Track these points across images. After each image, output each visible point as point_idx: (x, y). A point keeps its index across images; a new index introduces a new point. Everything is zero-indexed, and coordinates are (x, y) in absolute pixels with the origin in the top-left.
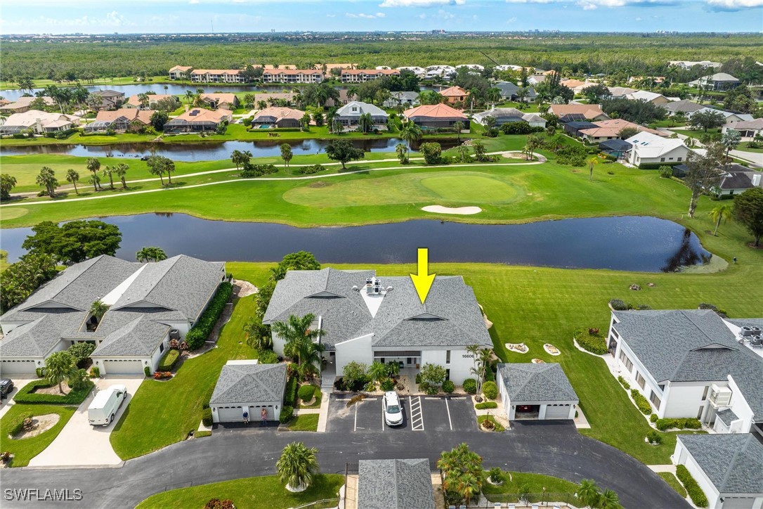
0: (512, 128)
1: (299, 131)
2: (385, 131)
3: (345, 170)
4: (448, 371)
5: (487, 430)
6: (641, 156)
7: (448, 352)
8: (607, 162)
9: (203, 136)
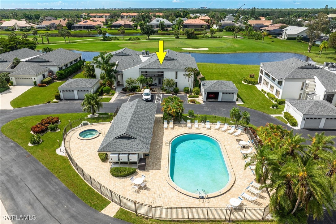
0: (229, 29)
1: (132, 30)
2: (171, 30)
3: (149, 39)
4: (177, 83)
5: (191, 103)
6: (288, 34)
7: (177, 73)
8: (272, 38)
9: (89, 31)
